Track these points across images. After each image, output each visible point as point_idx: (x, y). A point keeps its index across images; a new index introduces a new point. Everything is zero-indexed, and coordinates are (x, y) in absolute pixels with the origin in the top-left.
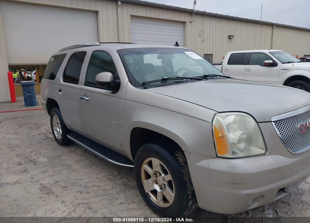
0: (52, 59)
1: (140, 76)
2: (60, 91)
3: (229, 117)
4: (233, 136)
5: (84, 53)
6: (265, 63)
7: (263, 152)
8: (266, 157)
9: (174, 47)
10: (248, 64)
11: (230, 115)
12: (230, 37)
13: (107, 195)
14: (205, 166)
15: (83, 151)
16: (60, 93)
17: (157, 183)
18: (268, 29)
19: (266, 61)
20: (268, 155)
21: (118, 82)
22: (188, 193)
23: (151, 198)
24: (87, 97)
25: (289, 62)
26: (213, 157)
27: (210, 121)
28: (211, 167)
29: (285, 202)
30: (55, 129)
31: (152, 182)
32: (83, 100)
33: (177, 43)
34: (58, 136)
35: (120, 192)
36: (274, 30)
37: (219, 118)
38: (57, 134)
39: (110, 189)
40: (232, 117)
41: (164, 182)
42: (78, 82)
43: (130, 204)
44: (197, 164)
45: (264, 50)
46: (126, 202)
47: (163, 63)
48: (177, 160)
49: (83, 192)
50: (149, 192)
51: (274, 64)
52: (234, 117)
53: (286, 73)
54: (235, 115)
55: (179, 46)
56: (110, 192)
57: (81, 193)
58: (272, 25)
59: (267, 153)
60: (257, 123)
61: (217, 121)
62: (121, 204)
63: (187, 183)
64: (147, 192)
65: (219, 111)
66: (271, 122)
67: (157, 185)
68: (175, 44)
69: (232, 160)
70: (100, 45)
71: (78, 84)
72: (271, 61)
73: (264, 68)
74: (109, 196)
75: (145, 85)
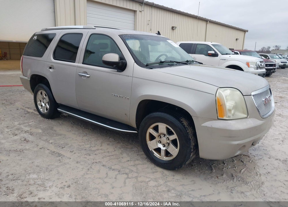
0: (36, 37)
1: (143, 59)
2: (50, 68)
3: (226, 91)
4: (229, 104)
5: (81, 35)
6: (209, 53)
7: (246, 116)
8: (248, 119)
9: (156, 35)
10: (195, 53)
11: (227, 90)
12: (173, 28)
13: (112, 155)
14: (209, 126)
15: (72, 123)
16: (51, 70)
17: (161, 143)
18: (203, 23)
19: (209, 52)
20: (249, 118)
21: (125, 62)
22: (191, 147)
23: (154, 154)
24: (87, 74)
25: (227, 54)
26: (215, 120)
27: (215, 94)
28: (213, 126)
29: (246, 155)
30: (38, 104)
31: (156, 143)
32: (82, 77)
33: (159, 32)
34: (44, 111)
35: (122, 153)
36: (208, 25)
37: (220, 91)
38: (41, 108)
39: (114, 151)
40: (228, 91)
41: (168, 141)
42: (75, 60)
43: (135, 161)
44: (202, 125)
45: (208, 42)
46: (132, 160)
47: (140, 49)
48: (183, 124)
49: (91, 154)
50: (153, 150)
51: (215, 55)
52: (230, 91)
53: (224, 63)
54: (230, 90)
55: (160, 35)
56: (113, 153)
57: (90, 155)
58: (206, 21)
59: (248, 117)
60: (243, 96)
61: (219, 94)
62: (128, 161)
63: (190, 140)
64: (151, 150)
65: (220, 87)
66: (251, 95)
67: (160, 144)
68: (157, 33)
69: (228, 121)
70: (95, 29)
71: (74, 62)
72: (213, 52)
73: (208, 57)
74: (115, 156)
75: (148, 66)
